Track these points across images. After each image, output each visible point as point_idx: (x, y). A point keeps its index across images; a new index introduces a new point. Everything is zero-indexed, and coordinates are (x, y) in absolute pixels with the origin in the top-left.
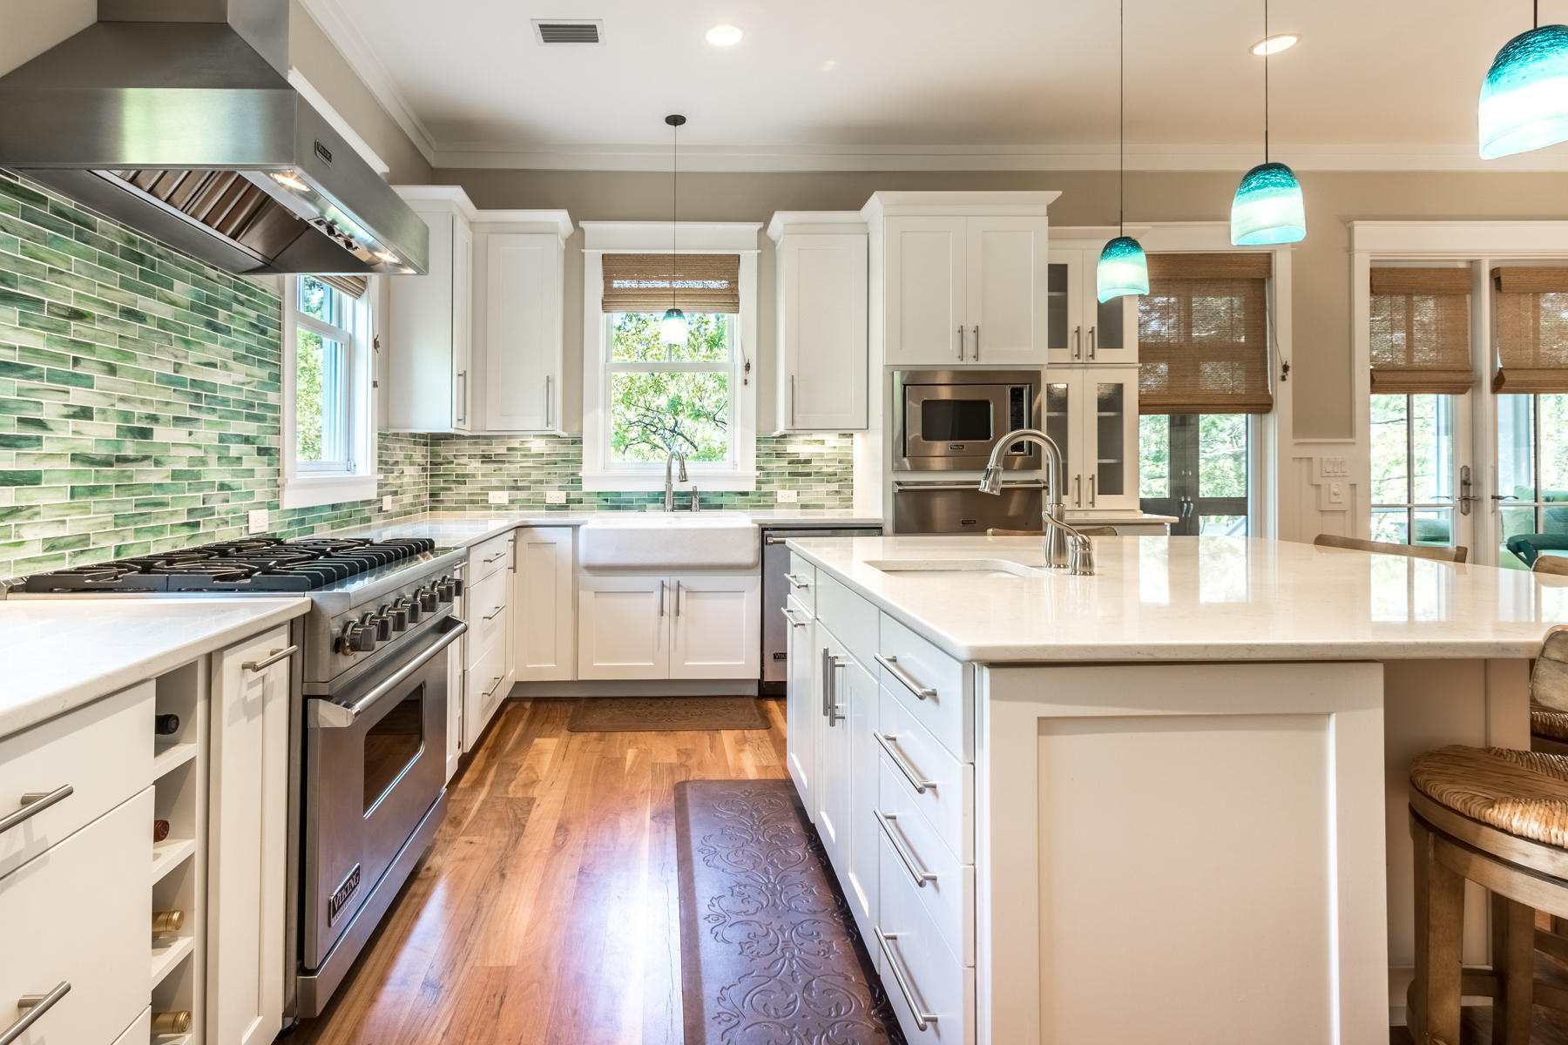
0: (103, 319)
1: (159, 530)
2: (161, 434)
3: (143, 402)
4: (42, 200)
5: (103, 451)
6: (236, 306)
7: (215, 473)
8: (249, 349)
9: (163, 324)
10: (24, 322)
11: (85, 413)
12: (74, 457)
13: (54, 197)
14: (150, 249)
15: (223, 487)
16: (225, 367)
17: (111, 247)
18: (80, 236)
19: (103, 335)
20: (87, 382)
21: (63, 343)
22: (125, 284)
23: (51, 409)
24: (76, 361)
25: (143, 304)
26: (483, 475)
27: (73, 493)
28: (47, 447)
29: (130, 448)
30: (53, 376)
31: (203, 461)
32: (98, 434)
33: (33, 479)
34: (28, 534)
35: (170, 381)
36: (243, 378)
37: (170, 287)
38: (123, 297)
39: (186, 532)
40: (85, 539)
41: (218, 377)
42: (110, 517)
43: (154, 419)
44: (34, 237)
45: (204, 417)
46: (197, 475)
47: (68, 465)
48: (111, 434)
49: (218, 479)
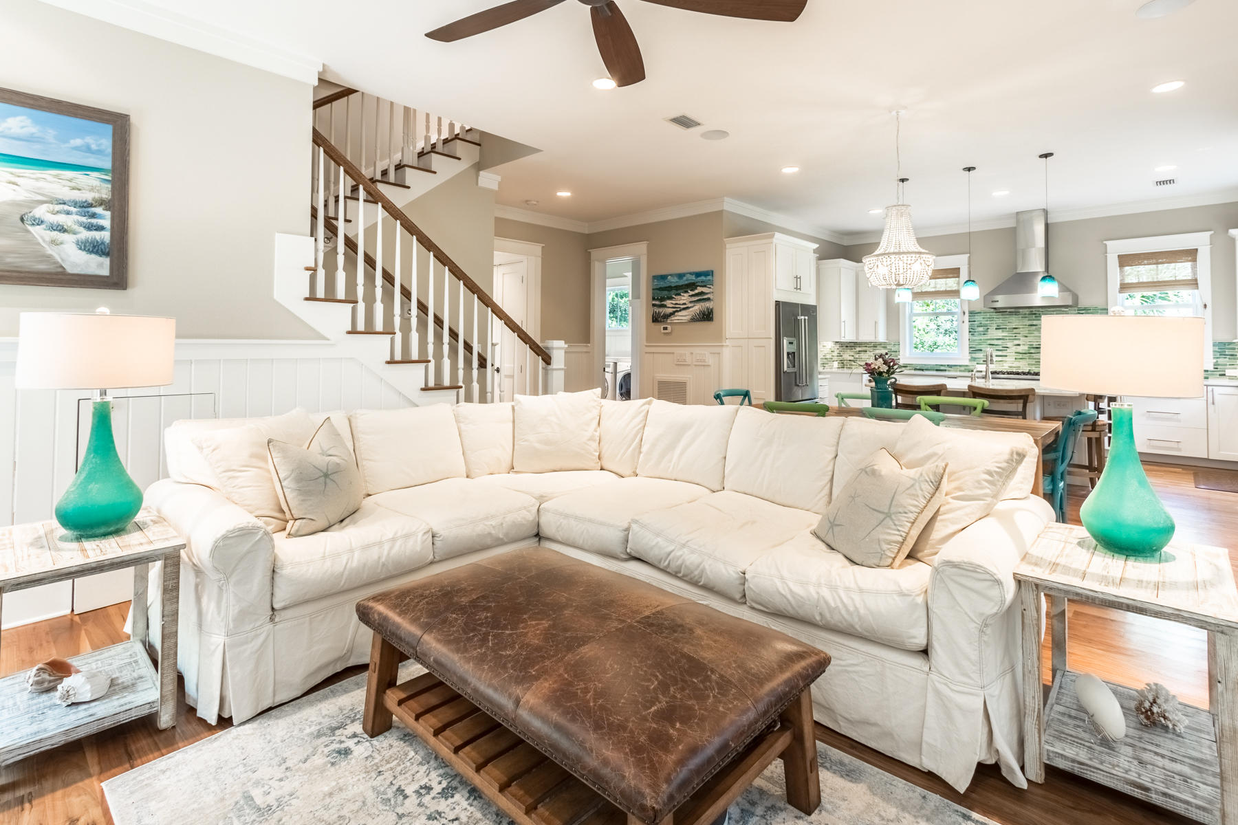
0: (1023, 328)
3: (1037, 342)
5: (1024, 352)
11: (1019, 345)
12: (1016, 353)
14: (1039, 311)
17: (1025, 314)
18: (1016, 315)
19: (1024, 331)
20: (1019, 339)
21: (1013, 334)
22: (1029, 320)
23: (1009, 344)
24: (1016, 336)
25: (1035, 323)
27: (1016, 359)
29: (1033, 351)
30: (1009, 339)
32: (1023, 348)
33: (1006, 356)
38: (1030, 323)
42: (1026, 364)
44: (1005, 318)
47: (1014, 354)
48: (1027, 348)
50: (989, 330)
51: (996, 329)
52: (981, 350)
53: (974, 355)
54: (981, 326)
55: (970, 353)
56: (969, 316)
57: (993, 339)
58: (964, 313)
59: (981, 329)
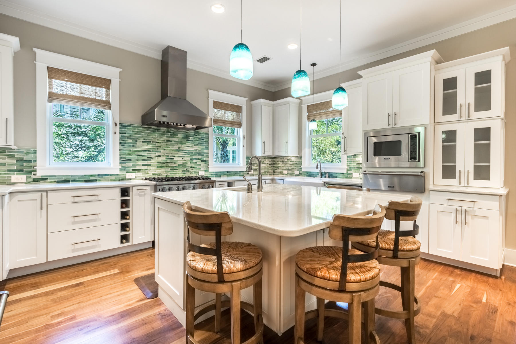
0: (162, 142)
1: (176, 173)
2: (175, 159)
3: (171, 154)
4: (151, 128)
5: (163, 161)
6: (194, 136)
7: (189, 164)
8: (198, 143)
9: (175, 141)
10: (148, 144)
11: (159, 156)
12: (157, 162)
13: (152, 127)
14: (172, 130)
15: (191, 167)
16: (192, 147)
17: (164, 132)
18: (157, 131)
19: (163, 146)
20: (160, 152)
21: (155, 147)
22: (167, 137)
23: (153, 155)
24: (157, 149)
25: (170, 139)
26: (283, 166)
27: (157, 167)
28: (152, 161)
29: (168, 161)
30: (153, 151)
31: (186, 163)
32: (162, 159)
33: (150, 165)
34: (149, 172)
35: (177, 150)
36: (197, 148)
37: (177, 135)
38: (167, 139)
39: (182, 174)
40: (160, 174)
41: (190, 149)
42: (165, 171)
43: (174, 156)
44: (150, 133)
45: (186, 156)
46: (185, 165)
48: (165, 159)
50: (137, 142)
51: (143, 142)
52: (130, 160)
53: (124, 165)
54: (131, 139)
55: (120, 163)
56: (120, 128)
57: (141, 151)
58: (116, 125)
59: (130, 141)
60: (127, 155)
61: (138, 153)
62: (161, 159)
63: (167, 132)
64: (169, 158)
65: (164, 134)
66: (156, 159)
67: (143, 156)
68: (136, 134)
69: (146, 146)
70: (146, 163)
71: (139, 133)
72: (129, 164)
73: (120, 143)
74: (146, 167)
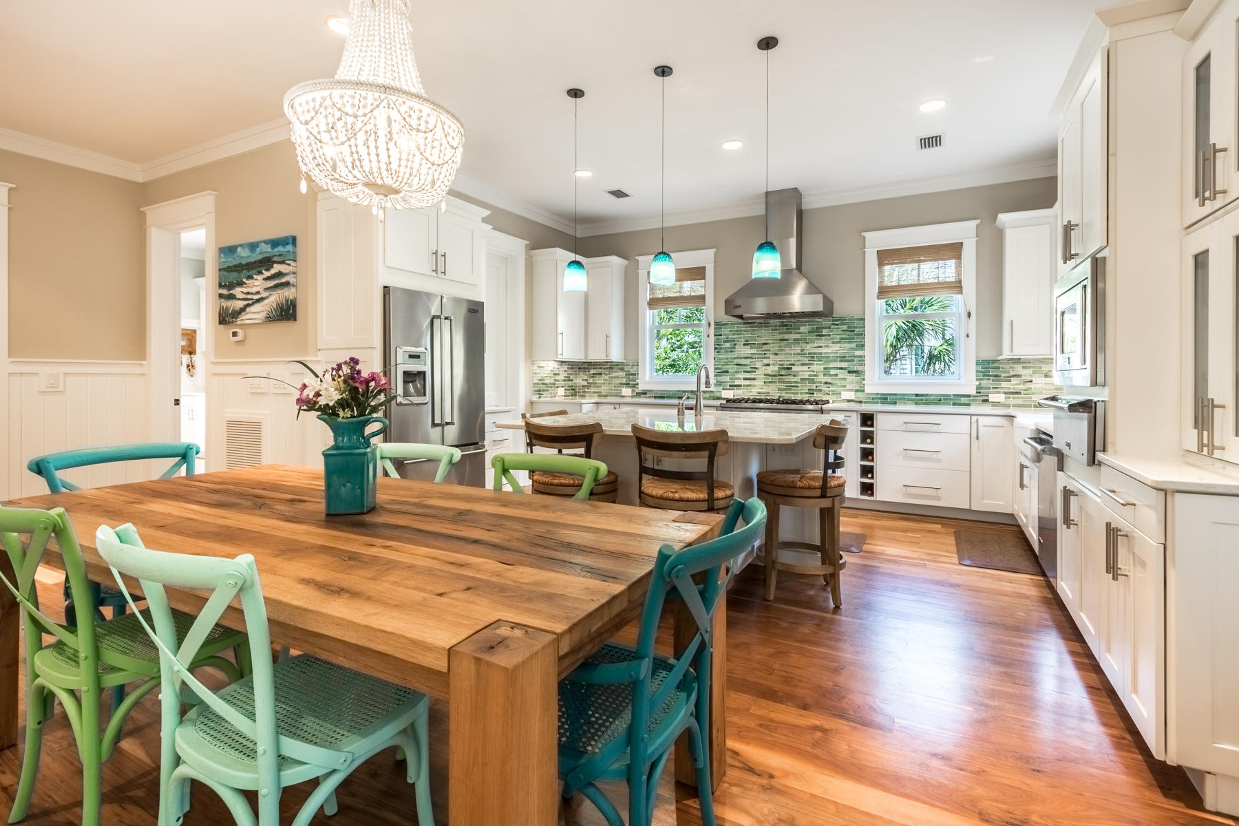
0: (773, 343)
1: (797, 393)
2: (794, 368)
3: (788, 361)
4: (755, 323)
5: (774, 373)
6: (833, 327)
7: (822, 378)
8: (841, 339)
9: (795, 340)
10: (751, 348)
11: (768, 365)
13: (757, 321)
14: (790, 322)
15: (826, 383)
16: (827, 346)
17: (776, 326)
18: (765, 326)
19: (774, 347)
20: (769, 358)
21: (762, 351)
22: (779, 333)
23: (758, 364)
25: (786, 336)
27: (765, 382)
29: (783, 372)
30: (758, 358)
31: (816, 376)
32: (773, 369)
33: (754, 379)
34: (753, 390)
35: (799, 354)
36: (839, 349)
37: (799, 329)
38: (781, 336)
39: (808, 395)
40: (769, 393)
41: (824, 350)
42: (777, 389)
43: (794, 365)
44: (754, 330)
45: (815, 363)
46: (813, 379)
47: (763, 376)
48: (777, 369)
49: (824, 381)
50: (736, 346)
51: (744, 344)
52: (727, 372)
53: (719, 379)
54: (728, 341)
55: (715, 376)
60: (723, 365)
61: (736, 361)
62: (770, 370)
63: (780, 326)
64: (784, 368)
65: (776, 330)
66: (762, 370)
67: (744, 365)
68: (734, 334)
69: (748, 351)
70: (748, 376)
71: (739, 332)
72: (726, 378)
73: (715, 348)
74: (748, 382)
